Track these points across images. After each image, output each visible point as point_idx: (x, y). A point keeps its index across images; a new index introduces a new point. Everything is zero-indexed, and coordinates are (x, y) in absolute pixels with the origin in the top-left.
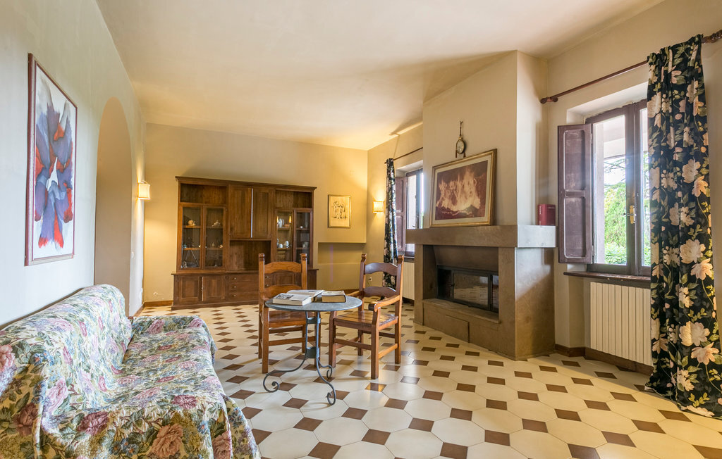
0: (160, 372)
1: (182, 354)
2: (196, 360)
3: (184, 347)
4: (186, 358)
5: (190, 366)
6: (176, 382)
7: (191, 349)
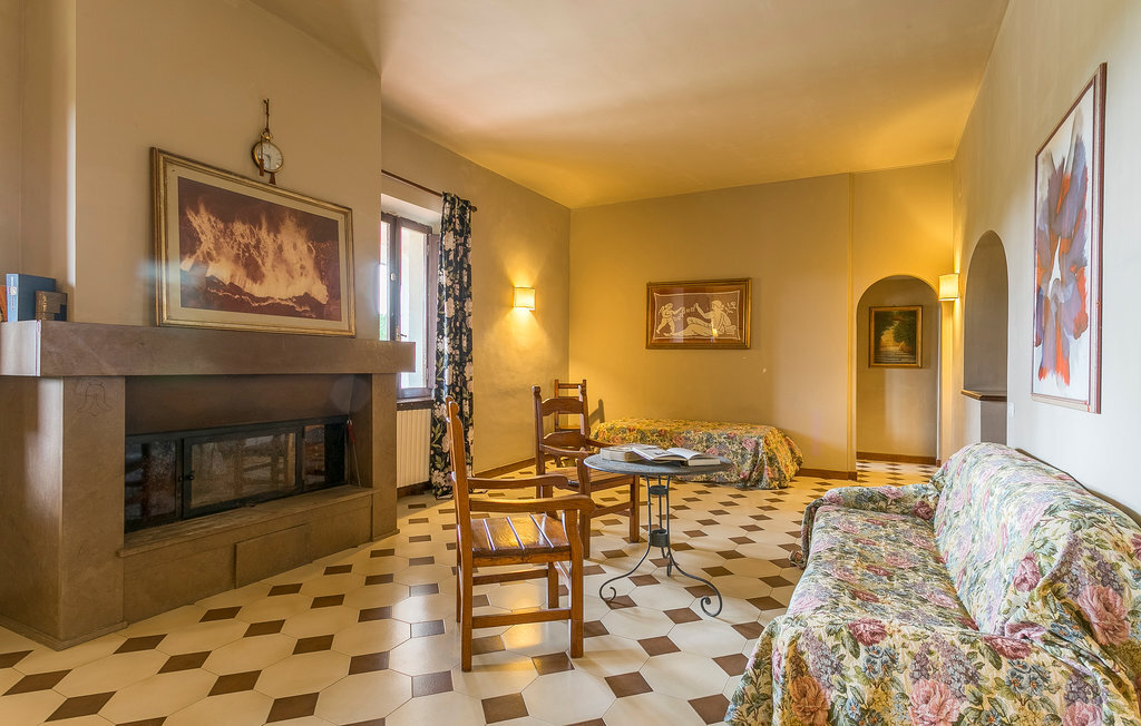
0: (882, 533)
1: (852, 544)
2: (836, 529)
3: (846, 553)
4: (848, 536)
5: (846, 525)
6: (865, 515)
7: (837, 546)
